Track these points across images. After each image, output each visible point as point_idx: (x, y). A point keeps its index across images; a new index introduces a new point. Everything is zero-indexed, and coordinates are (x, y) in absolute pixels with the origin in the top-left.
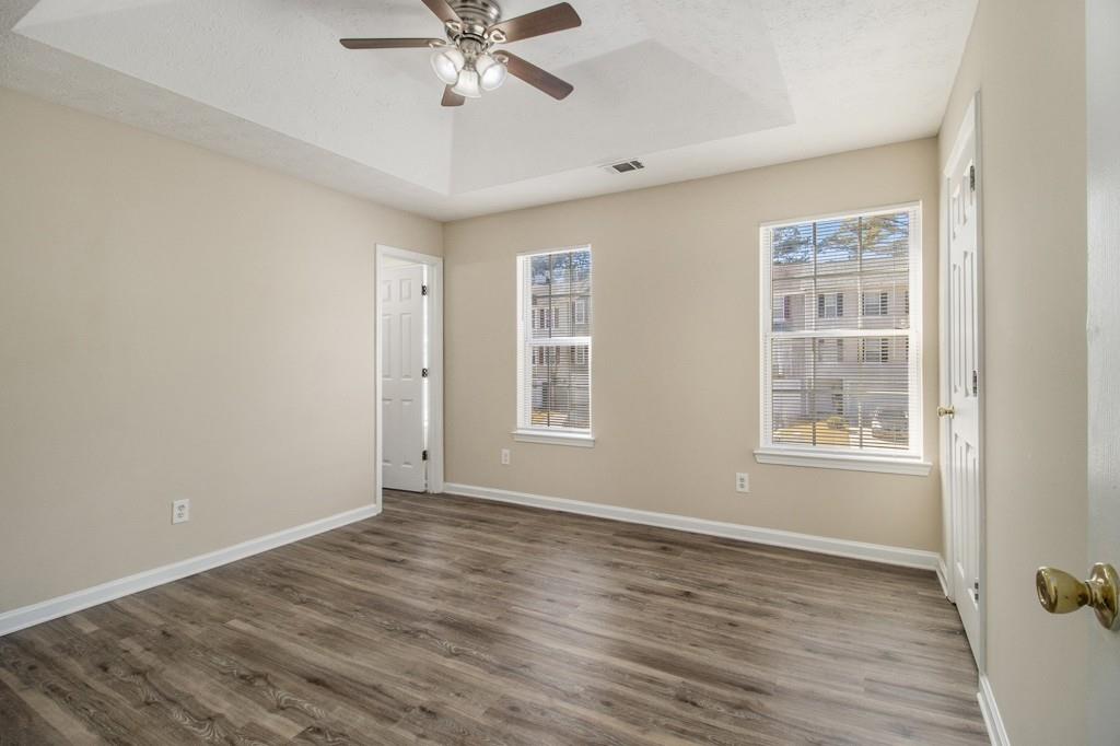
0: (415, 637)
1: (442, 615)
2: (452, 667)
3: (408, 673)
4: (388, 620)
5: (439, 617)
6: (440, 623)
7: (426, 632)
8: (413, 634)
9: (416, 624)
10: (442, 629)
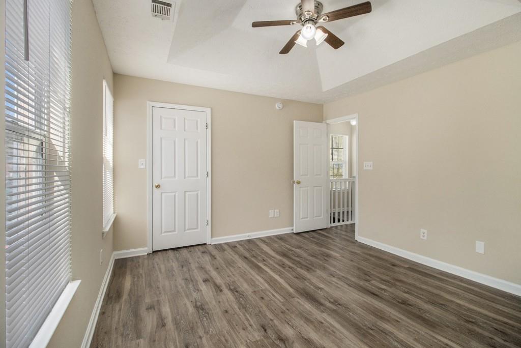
0: (335, 301)
1: (320, 309)
2: (322, 285)
3: (338, 287)
4: (349, 315)
5: (322, 308)
6: (322, 304)
7: (330, 302)
8: (336, 302)
9: (334, 308)
10: (322, 301)
